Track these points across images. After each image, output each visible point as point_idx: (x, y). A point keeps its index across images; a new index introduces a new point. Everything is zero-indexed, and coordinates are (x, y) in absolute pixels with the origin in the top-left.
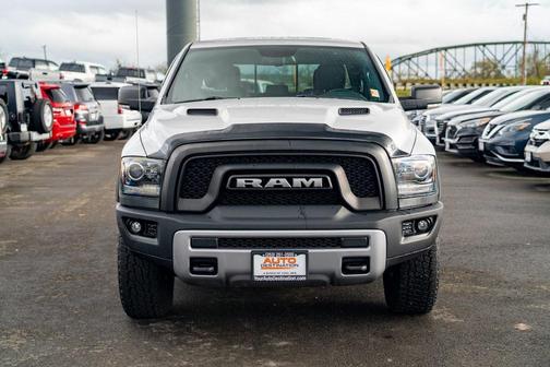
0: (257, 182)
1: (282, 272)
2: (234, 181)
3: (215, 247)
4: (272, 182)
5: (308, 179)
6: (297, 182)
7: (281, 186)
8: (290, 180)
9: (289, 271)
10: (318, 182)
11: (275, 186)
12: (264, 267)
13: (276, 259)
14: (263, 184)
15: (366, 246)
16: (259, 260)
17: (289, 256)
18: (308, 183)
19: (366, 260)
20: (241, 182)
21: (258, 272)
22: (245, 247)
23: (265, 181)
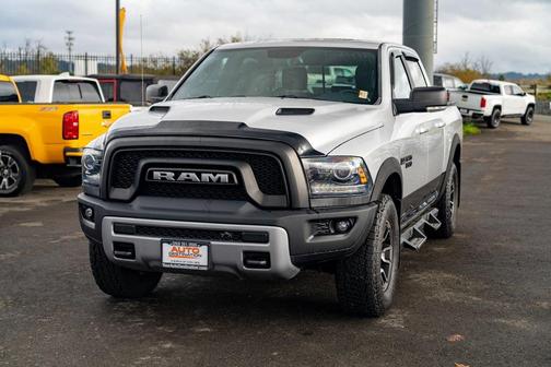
0: (170, 175)
1: (186, 261)
2: (151, 172)
3: (132, 234)
4: (183, 176)
5: (215, 174)
6: (205, 177)
7: (190, 180)
8: (199, 175)
9: (193, 261)
10: (224, 177)
11: (186, 180)
12: (171, 255)
13: (182, 248)
14: (176, 177)
15: (266, 242)
16: (167, 248)
17: (193, 246)
18: (214, 178)
19: (266, 256)
20: (157, 175)
21: (167, 259)
22: (157, 236)
23: (177, 174)
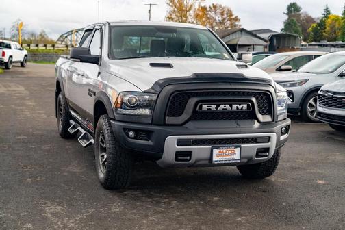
1: (227, 158)
3: (190, 145)
4: (222, 107)
5: (240, 105)
6: (235, 107)
7: (226, 109)
8: (231, 106)
9: (231, 157)
10: (245, 106)
11: (223, 109)
12: (218, 155)
13: (225, 151)
14: (217, 108)
15: (268, 142)
16: (216, 151)
17: (231, 149)
18: (240, 107)
19: (267, 150)
20: (205, 107)
21: (215, 158)
22: (207, 145)
23: (218, 106)
